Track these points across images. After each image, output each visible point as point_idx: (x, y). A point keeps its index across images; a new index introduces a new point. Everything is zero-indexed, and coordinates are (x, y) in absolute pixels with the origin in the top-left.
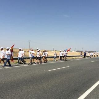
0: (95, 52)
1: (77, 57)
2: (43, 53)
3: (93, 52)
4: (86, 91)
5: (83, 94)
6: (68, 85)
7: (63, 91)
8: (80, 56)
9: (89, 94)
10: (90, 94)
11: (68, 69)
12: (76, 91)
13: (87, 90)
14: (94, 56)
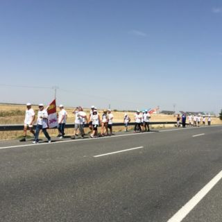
0: (202, 113)
1: (162, 125)
2: (105, 117)
3: (197, 113)
4: (180, 208)
5: (172, 215)
6: (136, 192)
7: (125, 209)
8: (176, 123)
9: (187, 216)
10: (189, 215)
11: (141, 152)
12: (156, 207)
13: (183, 204)
14: (204, 122)
